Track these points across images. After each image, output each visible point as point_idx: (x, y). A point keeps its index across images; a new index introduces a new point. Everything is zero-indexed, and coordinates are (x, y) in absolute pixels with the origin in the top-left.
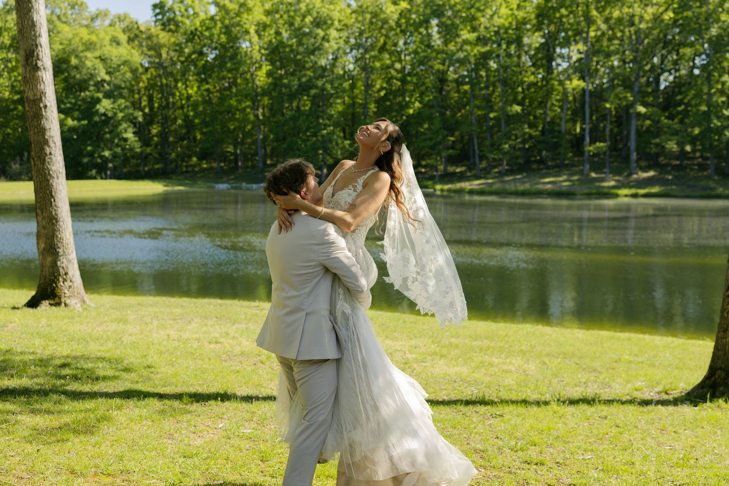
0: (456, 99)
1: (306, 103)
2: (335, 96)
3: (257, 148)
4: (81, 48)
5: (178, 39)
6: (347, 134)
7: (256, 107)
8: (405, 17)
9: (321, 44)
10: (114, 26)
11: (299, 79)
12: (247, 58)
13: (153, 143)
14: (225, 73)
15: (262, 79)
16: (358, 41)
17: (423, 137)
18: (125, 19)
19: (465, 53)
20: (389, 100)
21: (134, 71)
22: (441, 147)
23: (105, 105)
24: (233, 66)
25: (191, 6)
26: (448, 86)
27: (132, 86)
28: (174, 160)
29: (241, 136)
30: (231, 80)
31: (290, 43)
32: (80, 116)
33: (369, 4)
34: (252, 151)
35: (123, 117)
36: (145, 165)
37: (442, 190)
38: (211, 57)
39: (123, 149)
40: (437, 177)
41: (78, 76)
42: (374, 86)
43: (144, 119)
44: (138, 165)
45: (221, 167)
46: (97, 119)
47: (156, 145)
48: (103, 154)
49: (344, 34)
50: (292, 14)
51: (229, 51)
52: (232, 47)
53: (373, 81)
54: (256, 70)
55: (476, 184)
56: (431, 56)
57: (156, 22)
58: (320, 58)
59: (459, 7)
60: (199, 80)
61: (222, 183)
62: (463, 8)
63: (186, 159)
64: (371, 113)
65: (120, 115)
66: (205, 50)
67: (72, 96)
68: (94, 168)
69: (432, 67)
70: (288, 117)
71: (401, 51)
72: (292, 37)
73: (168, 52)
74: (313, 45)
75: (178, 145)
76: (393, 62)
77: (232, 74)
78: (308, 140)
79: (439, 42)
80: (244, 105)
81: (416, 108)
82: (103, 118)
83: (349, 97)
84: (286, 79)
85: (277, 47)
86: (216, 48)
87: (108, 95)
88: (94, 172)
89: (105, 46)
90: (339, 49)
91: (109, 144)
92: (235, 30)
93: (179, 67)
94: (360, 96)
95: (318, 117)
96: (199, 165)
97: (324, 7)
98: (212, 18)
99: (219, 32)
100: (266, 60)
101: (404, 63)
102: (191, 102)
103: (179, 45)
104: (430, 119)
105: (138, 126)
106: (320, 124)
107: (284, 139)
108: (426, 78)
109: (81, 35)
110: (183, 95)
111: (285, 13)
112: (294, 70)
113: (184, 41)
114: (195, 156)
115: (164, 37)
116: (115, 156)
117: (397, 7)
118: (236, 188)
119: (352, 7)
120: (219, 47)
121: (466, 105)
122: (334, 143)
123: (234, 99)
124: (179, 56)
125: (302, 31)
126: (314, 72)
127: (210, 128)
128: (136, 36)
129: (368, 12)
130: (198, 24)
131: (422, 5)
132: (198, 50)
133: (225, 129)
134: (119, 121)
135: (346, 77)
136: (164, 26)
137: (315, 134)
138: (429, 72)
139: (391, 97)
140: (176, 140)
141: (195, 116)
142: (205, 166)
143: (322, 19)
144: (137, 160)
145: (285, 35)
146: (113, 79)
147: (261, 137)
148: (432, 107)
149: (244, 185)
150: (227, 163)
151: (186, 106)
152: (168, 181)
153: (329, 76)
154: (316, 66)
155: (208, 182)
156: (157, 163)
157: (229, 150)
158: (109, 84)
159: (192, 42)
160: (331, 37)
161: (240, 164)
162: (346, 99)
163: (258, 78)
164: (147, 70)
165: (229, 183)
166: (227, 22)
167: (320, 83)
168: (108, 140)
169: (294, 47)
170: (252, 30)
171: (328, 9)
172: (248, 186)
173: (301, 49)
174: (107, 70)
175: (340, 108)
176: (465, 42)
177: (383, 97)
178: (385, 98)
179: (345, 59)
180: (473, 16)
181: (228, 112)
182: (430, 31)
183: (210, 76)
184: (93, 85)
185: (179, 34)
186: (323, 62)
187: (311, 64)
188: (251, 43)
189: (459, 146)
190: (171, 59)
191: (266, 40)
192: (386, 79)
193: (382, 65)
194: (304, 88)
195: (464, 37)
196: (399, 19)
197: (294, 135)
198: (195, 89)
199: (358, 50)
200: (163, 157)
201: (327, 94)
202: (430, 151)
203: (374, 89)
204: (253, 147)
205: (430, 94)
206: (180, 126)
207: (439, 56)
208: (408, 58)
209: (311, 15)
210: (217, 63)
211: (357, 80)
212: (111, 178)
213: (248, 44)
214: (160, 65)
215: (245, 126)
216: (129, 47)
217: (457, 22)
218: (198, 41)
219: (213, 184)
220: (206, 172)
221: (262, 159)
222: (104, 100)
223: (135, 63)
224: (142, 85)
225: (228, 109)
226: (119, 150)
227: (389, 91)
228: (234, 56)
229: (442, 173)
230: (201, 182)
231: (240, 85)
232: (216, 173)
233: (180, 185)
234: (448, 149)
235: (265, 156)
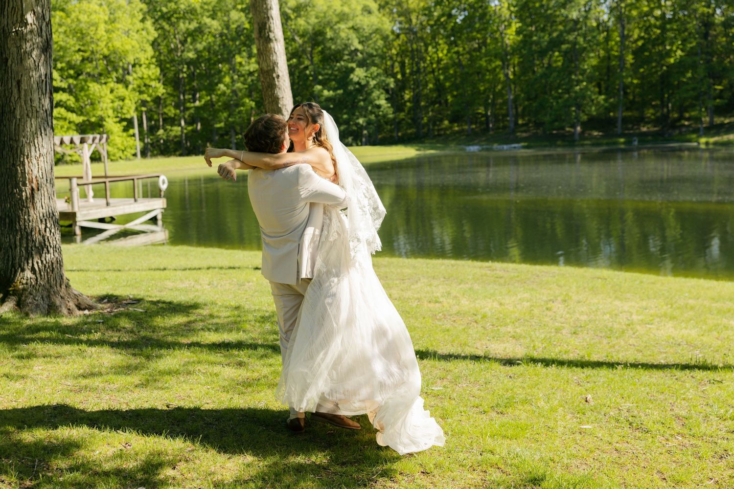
0: (724, 44)
1: (557, 59)
2: (588, 49)
3: (507, 109)
4: (335, 19)
5: (427, 3)
6: (602, 88)
7: (506, 67)
11: (550, 34)
12: (496, 17)
13: (406, 109)
14: (474, 34)
15: (511, 37)
17: (685, 87)
20: (647, 50)
21: (385, 38)
22: (706, 97)
23: (359, 74)
24: (482, 27)
26: (715, 30)
27: (384, 53)
28: (427, 124)
29: (491, 96)
30: (481, 41)
32: (336, 86)
34: (503, 112)
35: (375, 85)
36: (399, 131)
37: (707, 143)
38: (460, 19)
39: (377, 116)
40: (702, 129)
41: (333, 47)
42: (631, 36)
43: (397, 85)
44: (391, 131)
45: (473, 129)
46: (351, 88)
47: (409, 111)
48: (357, 121)
51: (478, 11)
52: (481, 7)
53: (629, 30)
54: (505, 29)
58: (571, 11)
60: (449, 42)
61: (473, 145)
63: (438, 123)
64: (628, 66)
65: (373, 83)
66: (454, 12)
67: (328, 67)
68: (351, 135)
69: (695, 11)
70: (538, 75)
73: (418, 16)
75: (430, 109)
76: (652, 10)
77: (481, 34)
78: (560, 98)
80: (493, 65)
81: (678, 57)
82: (357, 86)
83: (603, 49)
84: (536, 36)
85: (527, 3)
86: (465, 10)
87: (361, 64)
88: (350, 139)
89: (357, 16)
91: (364, 112)
93: (429, 31)
94: (615, 48)
95: (570, 73)
96: (451, 128)
101: (664, 9)
102: (442, 66)
103: (429, 9)
104: (694, 67)
106: (573, 80)
107: (536, 97)
108: (689, 23)
109: (335, 7)
110: (434, 59)
112: (545, 26)
113: (433, 4)
114: (447, 119)
116: (369, 123)
118: (488, 150)
120: (468, 8)
122: (588, 99)
123: (484, 59)
124: (428, 20)
126: (565, 26)
127: (461, 91)
128: (387, 3)
132: (447, 13)
133: (475, 91)
134: (372, 88)
135: (601, 29)
137: (568, 91)
138: (693, 16)
139: (650, 47)
140: (427, 104)
141: (446, 79)
142: (456, 129)
144: (391, 125)
146: (366, 48)
147: (512, 97)
148: (696, 54)
149: (495, 146)
150: (478, 125)
151: (437, 70)
152: (420, 145)
153: (581, 29)
154: (567, 19)
155: (460, 145)
156: (410, 128)
157: (480, 111)
158: (362, 53)
159: (440, 5)
161: (491, 126)
162: (601, 52)
163: (508, 36)
164: (398, 36)
165: (480, 145)
167: (571, 38)
168: (362, 107)
169: (545, 2)
172: (499, 147)
174: (359, 39)
175: (594, 62)
177: (640, 47)
178: (642, 49)
179: (598, 9)
181: (478, 73)
183: (460, 38)
184: (347, 55)
186: (574, 15)
187: (562, 19)
188: (500, 2)
189: (727, 94)
190: (421, 24)
192: (645, 28)
193: (640, 13)
194: (555, 44)
197: (545, 93)
198: (445, 52)
200: (415, 121)
201: (580, 49)
202: (694, 102)
205: (692, 40)
206: (431, 90)
208: (669, 3)
210: (466, 24)
211: (612, 31)
212: (366, 144)
213: (497, 2)
214: (410, 31)
215: (495, 87)
216: (380, 15)
218: (447, 3)
219: (464, 147)
220: (457, 135)
221: (513, 119)
222: (357, 69)
223: (386, 31)
224: (394, 51)
225: (478, 70)
226: (373, 117)
227: (647, 41)
228: (483, 15)
229: (708, 125)
230: (452, 145)
231: (489, 45)
232: (468, 135)
233: (432, 149)
234: (715, 99)
235: (517, 116)
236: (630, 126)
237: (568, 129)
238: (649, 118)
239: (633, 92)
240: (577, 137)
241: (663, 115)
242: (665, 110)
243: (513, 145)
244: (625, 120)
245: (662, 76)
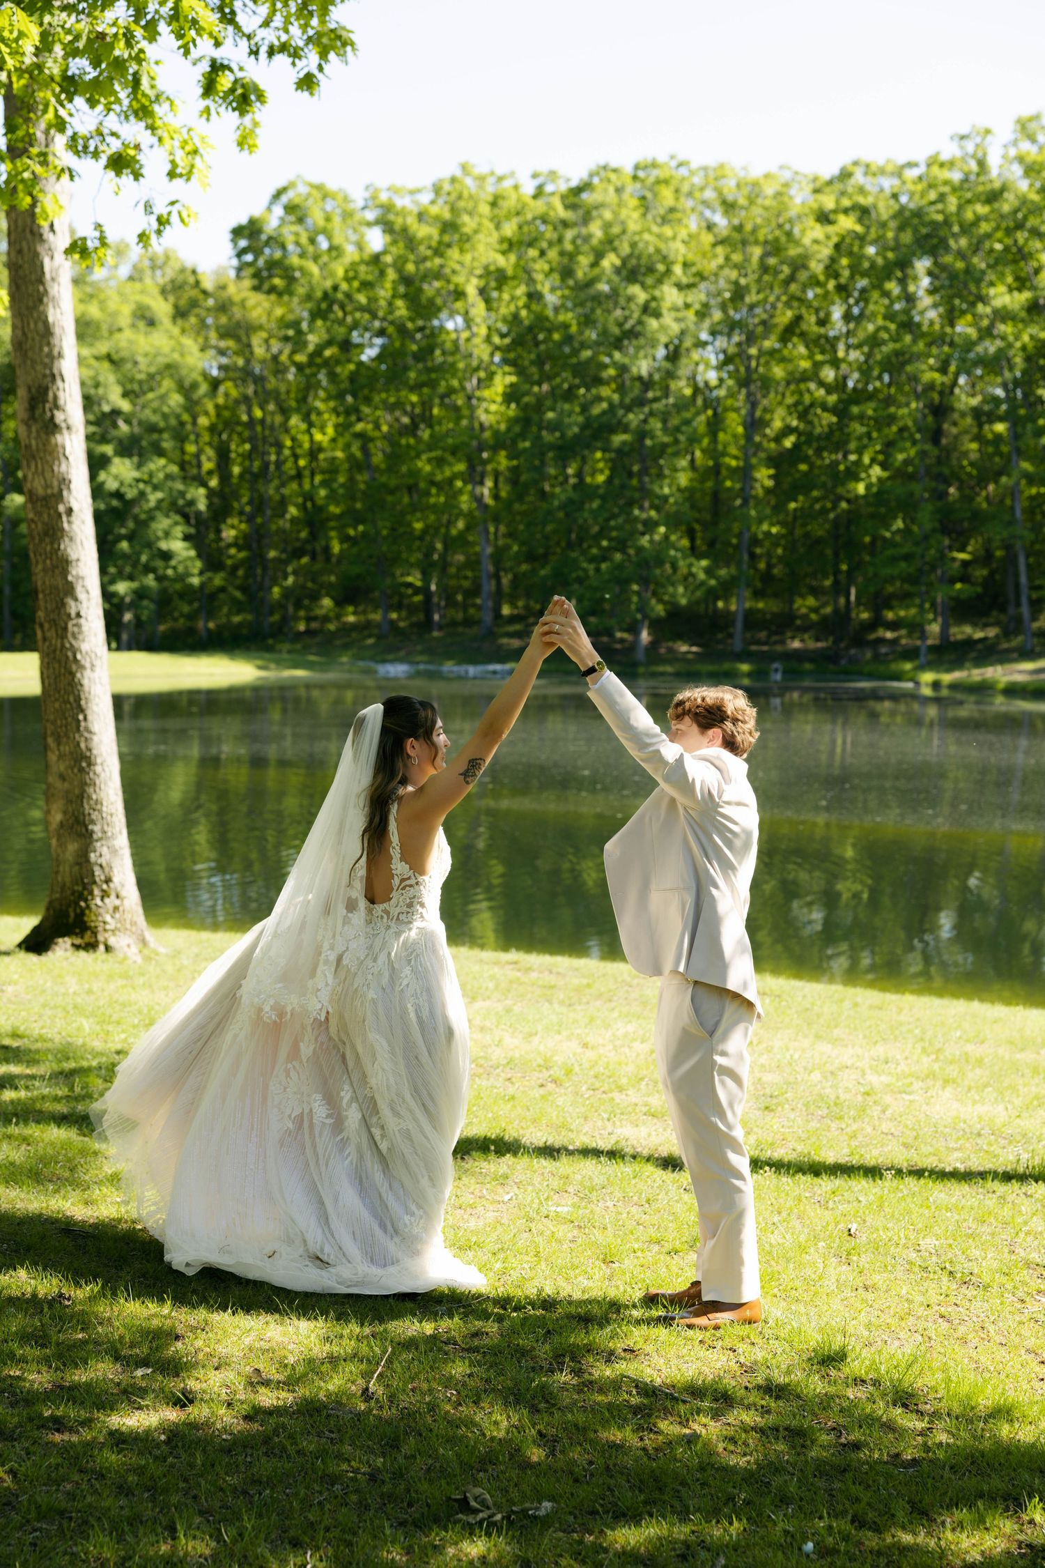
0: (974, 456)
1: (599, 468)
2: (670, 450)
3: (479, 577)
5: (291, 311)
6: (698, 542)
7: (478, 479)
8: (850, 254)
9: (640, 322)
10: (141, 280)
11: (585, 409)
12: (458, 357)
13: (228, 562)
14: (403, 393)
15: (493, 407)
16: (731, 312)
17: (889, 552)
18: (165, 263)
19: (999, 343)
20: (805, 459)
21: (187, 390)
22: (933, 577)
23: (119, 473)
24: (424, 378)
25: (324, 231)
26: (955, 424)
27: (182, 424)
28: (281, 606)
29: (439, 546)
30: (417, 411)
31: (561, 318)
33: (759, 221)
34: (467, 584)
35: (160, 501)
36: (210, 616)
37: (936, 685)
38: (369, 354)
39: (159, 579)
40: (923, 650)
42: (767, 424)
43: (209, 506)
44: (191, 617)
45: (392, 622)
46: (99, 504)
47: (235, 568)
48: (111, 589)
49: (697, 297)
50: (568, 247)
51: (413, 339)
52: (421, 329)
53: (765, 410)
54: (479, 387)
55: (1021, 671)
56: (915, 349)
57: (239, 270)
58: (636, 357)
59: (985, 227)
60: (341, 409)
61: (392, 661)
62: (997, 228)
63: (306, 602)
65: (154, 497)
66: (355, 337)
69: (914, 379)
70: (556, 503)
71: (837, 338)
72: (569, 304)
73: (267, 341)
74: (620, 325)
75: (290, 569)
76: (817, 366)
77: (420, 395)
78: (604, 559)
79: (932, 314)
80: (448, 473)
81: (875, 480)
82: (115, 503)
83: (705, 452)
84: (553, 409)
85: (530, 329)
86: (382, 333)
87: (126, 449)
89: (120, 330)
90: (683, 333)
91: (129, 567)
92: (430, 289)
93: (290, 377)
94: (733, 450)
95: (631, 503)
96: (338, 617)
97: (649, 231)
98: (376, 259)
99: (390, 293)
100: (505, 361)
101: (843, 366)
102: (323, 465)
103: (296, 324)
104: (908, 506)
105: (193, 521)
106: (636, 519)
107: (545, 556)
108: (899, 405)
110: (300, 446)
111: (551, 244)
112: (573, 387)
113: (306, 314)
114: (327, 595)
115: (260, 308)
116: (140, 594)
117: (830, 229)
118: (431, 675)
119: (716, 230)
120: (391, 330)
121: (1000, 473)
122: (668, 566)
123: (424, 457)
124: (293, 352)
125: (592, 291)
126: (621, 389)
127: (366, 528)
128: (194, 304)
129: (756, 242)
130: (340, 272)
131: (893, 224)
132: (340, 338)
133: (401, 530)
134: (151, 510)
135: (699, 402)
136: (261, 281)
137: (621, 545)
138: (908, 389)
139: (810, 452)
140: (284, 556)
141: (332, 497)
142: (351, 619)
143: (643, 261)
145: (551, 299)
146: (139, 408)
147: (489, 550)
148: (912, 477)
149: (449, 667)
150: (404, 614)
151: (307, 473)
152: (267, 655)
153: (656, 400)
154: (626, 376)
155: (363, 659)
156: (239, 612)
157: (410, 579)
158: (128, 420)
159: (325, 319)
160: (666, 305)
161: (436, 617)
162: (698, 454)
163: (484, 405)
164: (215, 384)
165: (411, 663)
166: (410, 267)
167: (633, 418)
168: (124, 556)
169: (574, 329)
170: (471, 290)
171: (659, 236)
172: (456, 669)
173: (592, 335)
174: (123, 385)
175: (683, 479)
176: (1002, 315)
177: (789, 451)
178: (795, 454)
179: (697, 357)
180: (1020, 250)
181: (411, 489)
182: (911, 288)
183: (368, 400)
184: (91, 423)
185: (296, 300)
186: (643, 367)
187: (612, 372)
188: (468, 322)
189: (980, 573)
190: (275, 359)
191: (504, 311)
192: (800, 408)
193: (791, 373)
194: (598, 431)
195: (998, 303)
196: (833, 260)
197: (570, 546)
198: (330, 431)
199: (729, 336)
200: (253, 596)
201: (653, 447)
202: (906, 587)
203: (768, 431)
204: (469, 574)
206: (294, 520)
207: (934, 350)
208: (855, 355)
209: (615, 250)
210: (383, 367)
211: (726, 410)
212: (129, 648)
213: (459, 320)
214: (247, 374)
215: (450, 523)
216: (176, 331)
217: (979, 262)
218: (340, 314)
219: (372, 665)
220: (354, 635)
221: (490, 604)
222: (117, 460)
223: (191, 370)
224: (203, 421)
225: (411, 481)
226: (150, 580)
227: (806, 438)
228: (426, 353)
229: (937, 642)
230: (345, 659)
231: (440, 423)
232: (379, 637)
233: (296, 666)
234: (952, 581)
235: (499, 596)
236: (763, 635)
237: (619, 635)
238: (806, 616)
239: (769, 555)
240: (640, 655)
241: (836, 611)
242: (842, 601)
243: (492, 667)
244: (752, 621)
245: (836, 523)
